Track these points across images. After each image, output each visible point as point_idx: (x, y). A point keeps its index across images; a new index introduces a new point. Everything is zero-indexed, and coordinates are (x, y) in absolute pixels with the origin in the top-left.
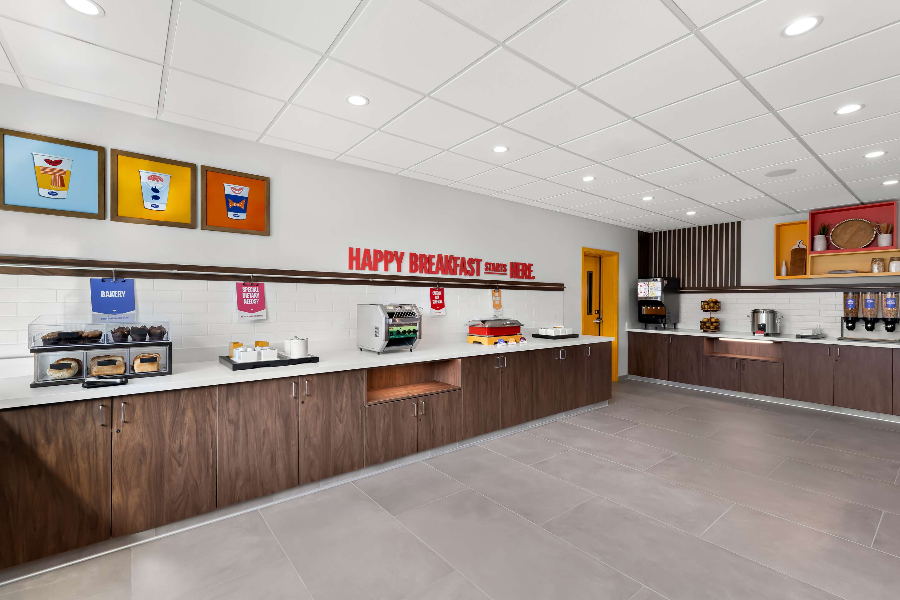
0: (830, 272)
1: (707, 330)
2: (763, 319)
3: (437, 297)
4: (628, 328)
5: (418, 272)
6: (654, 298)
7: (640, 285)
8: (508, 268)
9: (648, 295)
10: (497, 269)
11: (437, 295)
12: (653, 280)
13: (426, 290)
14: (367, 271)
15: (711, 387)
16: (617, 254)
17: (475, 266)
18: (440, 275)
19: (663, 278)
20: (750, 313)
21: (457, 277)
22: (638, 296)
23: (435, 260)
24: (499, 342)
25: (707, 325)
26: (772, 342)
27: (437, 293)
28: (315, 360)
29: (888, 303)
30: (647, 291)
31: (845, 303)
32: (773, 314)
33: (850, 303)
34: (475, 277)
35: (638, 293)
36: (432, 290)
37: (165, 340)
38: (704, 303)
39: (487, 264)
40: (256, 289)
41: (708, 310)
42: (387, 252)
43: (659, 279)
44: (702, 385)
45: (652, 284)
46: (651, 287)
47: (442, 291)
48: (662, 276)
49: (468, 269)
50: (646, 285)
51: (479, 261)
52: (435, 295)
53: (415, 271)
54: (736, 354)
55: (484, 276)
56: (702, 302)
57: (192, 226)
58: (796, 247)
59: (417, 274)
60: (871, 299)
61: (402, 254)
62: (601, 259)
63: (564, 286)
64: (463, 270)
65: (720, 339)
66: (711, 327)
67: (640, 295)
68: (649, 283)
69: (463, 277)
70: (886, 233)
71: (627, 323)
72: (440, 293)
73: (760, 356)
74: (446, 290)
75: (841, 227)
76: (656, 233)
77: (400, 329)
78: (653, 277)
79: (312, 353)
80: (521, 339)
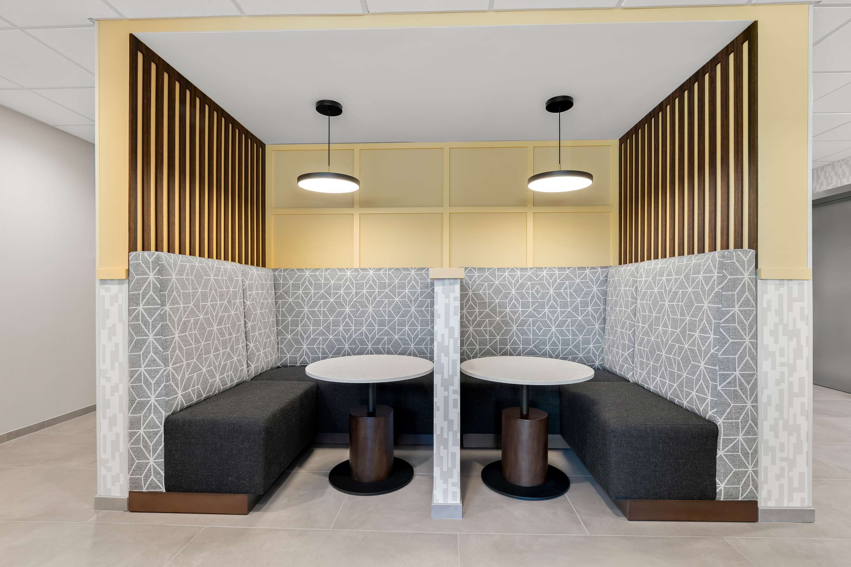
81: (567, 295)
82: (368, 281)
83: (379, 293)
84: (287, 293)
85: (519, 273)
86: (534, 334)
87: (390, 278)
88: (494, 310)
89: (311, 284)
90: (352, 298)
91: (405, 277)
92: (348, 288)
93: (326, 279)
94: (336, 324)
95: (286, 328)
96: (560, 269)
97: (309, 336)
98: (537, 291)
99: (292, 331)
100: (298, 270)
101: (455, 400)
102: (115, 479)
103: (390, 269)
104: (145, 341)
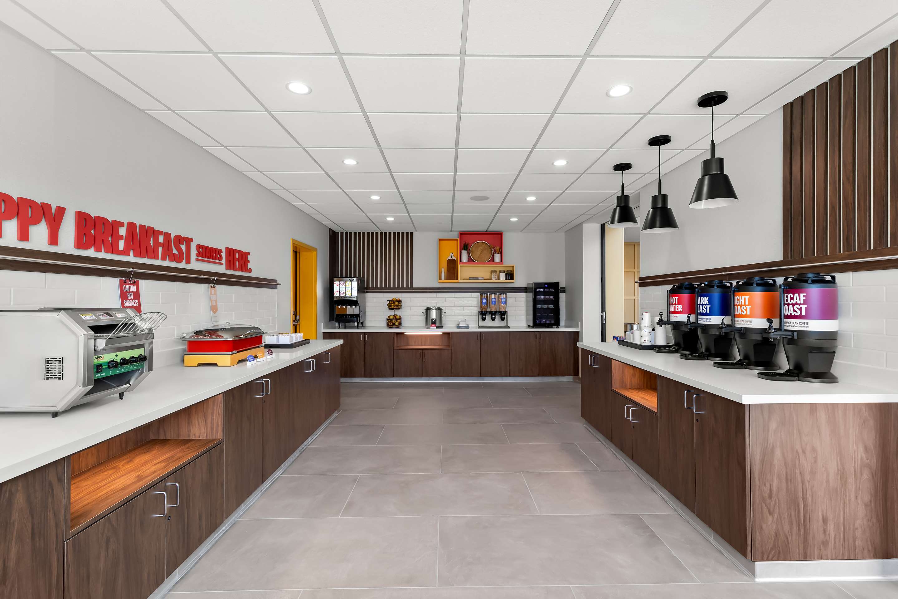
0: (470, 279)
1: (393, 326)
2: (434, 315)
3: (130, 296)
4: (324, 329)
5: (92, 249)
6: (351, 298)
7: (336, 284)
8: (223, 255)
9: (344, 294)
10: (212, 256)
11: (129, 292)
12: (350, 280)
13: (113, 283)
15: (401, 377)
16: (316, 250)
17: (183, 247)
18: (131, 258)
19: (358, 278)
20: (423, 309)
21: (158, 262)
22: (334, 295)
23: (123, 231)
24: (249, 359)
25: (393, 321)
26: (442, 333)
27: (130, 288)
29: (502, 301)
30: (343, 291)
31: (481, 301)
32: (440, 310)
33: (484, 301)
34: (183, 265)
35: (334, 292)
36: (122, 283)
38: (391, 302)
39: (199, 247)
41: (394, 308)
43: (355, 279)
44: (393, 376)
45: (348, 283)
46: (347, 287)
47: (137, 284)
48: (357, 276)
49: (175, 251)
50: (343, 284)
51: (188, 241)
52: (127, 292)
53: (86, 247)
54: (415, 346)
55: (196, 265)
56: (388, 301)
58: (450, 258)
59: (90, 253)
60: (494, 298)
61: (61, 211)
62: (298, 254)
63: (278, 282)
64: (168, 254)
65: (405, 333)
66: (397, 323)
67: (336, 294)
68: (345, 282)
69: (167, 263)
70: (499, 253)
71: (322, 324)
72: (134, 288)
73: (431, 345)
74: (143, 284)
75: (475, 246)
76: (342, 233)
77: (116, 358)
78: (348, 276)
80: (269, 352)
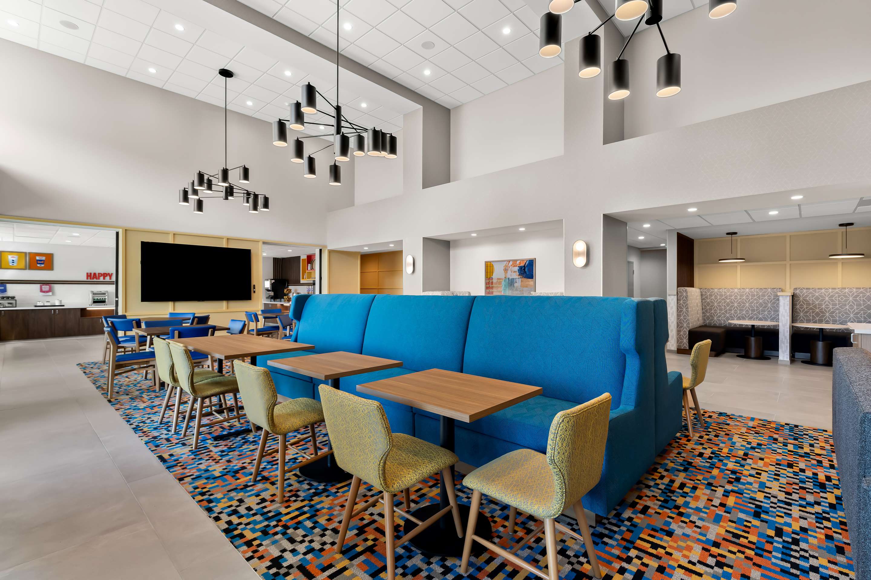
14: (95, 280)
28: (63, 306)
37: (15, 299)
40: (48, 286)
42: (104, 274)
57: (25, 269)
77: (100, 298)
79: (62, 304)
81: (861, 300)
82: (746, 293)
83: (752, 298)
84: (707, 297)
85: (830, 290)
86: (839, 317)
87: (757, 292)
88: (815, 306)
89: (718, 294)
90: (738, 300)
91: (765, 292)
92: (736, 296)
93: (725, 292)
94: (730, 310)
95: (706, 311)
96: (857, 288)
97: (717, 314)
98: (842, 299)
99: (709, 312)
100: (711, 289)
101: (787, 331)
102: (673, 345)
103: (757, 289)
104: (682, 311)
